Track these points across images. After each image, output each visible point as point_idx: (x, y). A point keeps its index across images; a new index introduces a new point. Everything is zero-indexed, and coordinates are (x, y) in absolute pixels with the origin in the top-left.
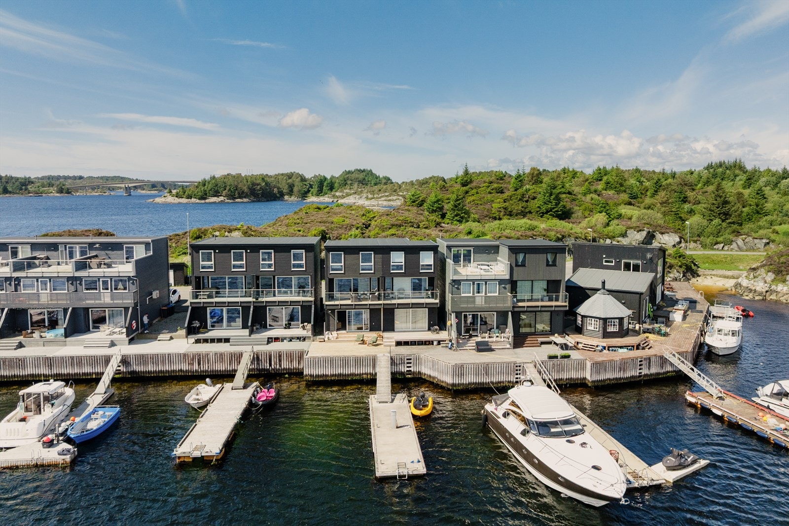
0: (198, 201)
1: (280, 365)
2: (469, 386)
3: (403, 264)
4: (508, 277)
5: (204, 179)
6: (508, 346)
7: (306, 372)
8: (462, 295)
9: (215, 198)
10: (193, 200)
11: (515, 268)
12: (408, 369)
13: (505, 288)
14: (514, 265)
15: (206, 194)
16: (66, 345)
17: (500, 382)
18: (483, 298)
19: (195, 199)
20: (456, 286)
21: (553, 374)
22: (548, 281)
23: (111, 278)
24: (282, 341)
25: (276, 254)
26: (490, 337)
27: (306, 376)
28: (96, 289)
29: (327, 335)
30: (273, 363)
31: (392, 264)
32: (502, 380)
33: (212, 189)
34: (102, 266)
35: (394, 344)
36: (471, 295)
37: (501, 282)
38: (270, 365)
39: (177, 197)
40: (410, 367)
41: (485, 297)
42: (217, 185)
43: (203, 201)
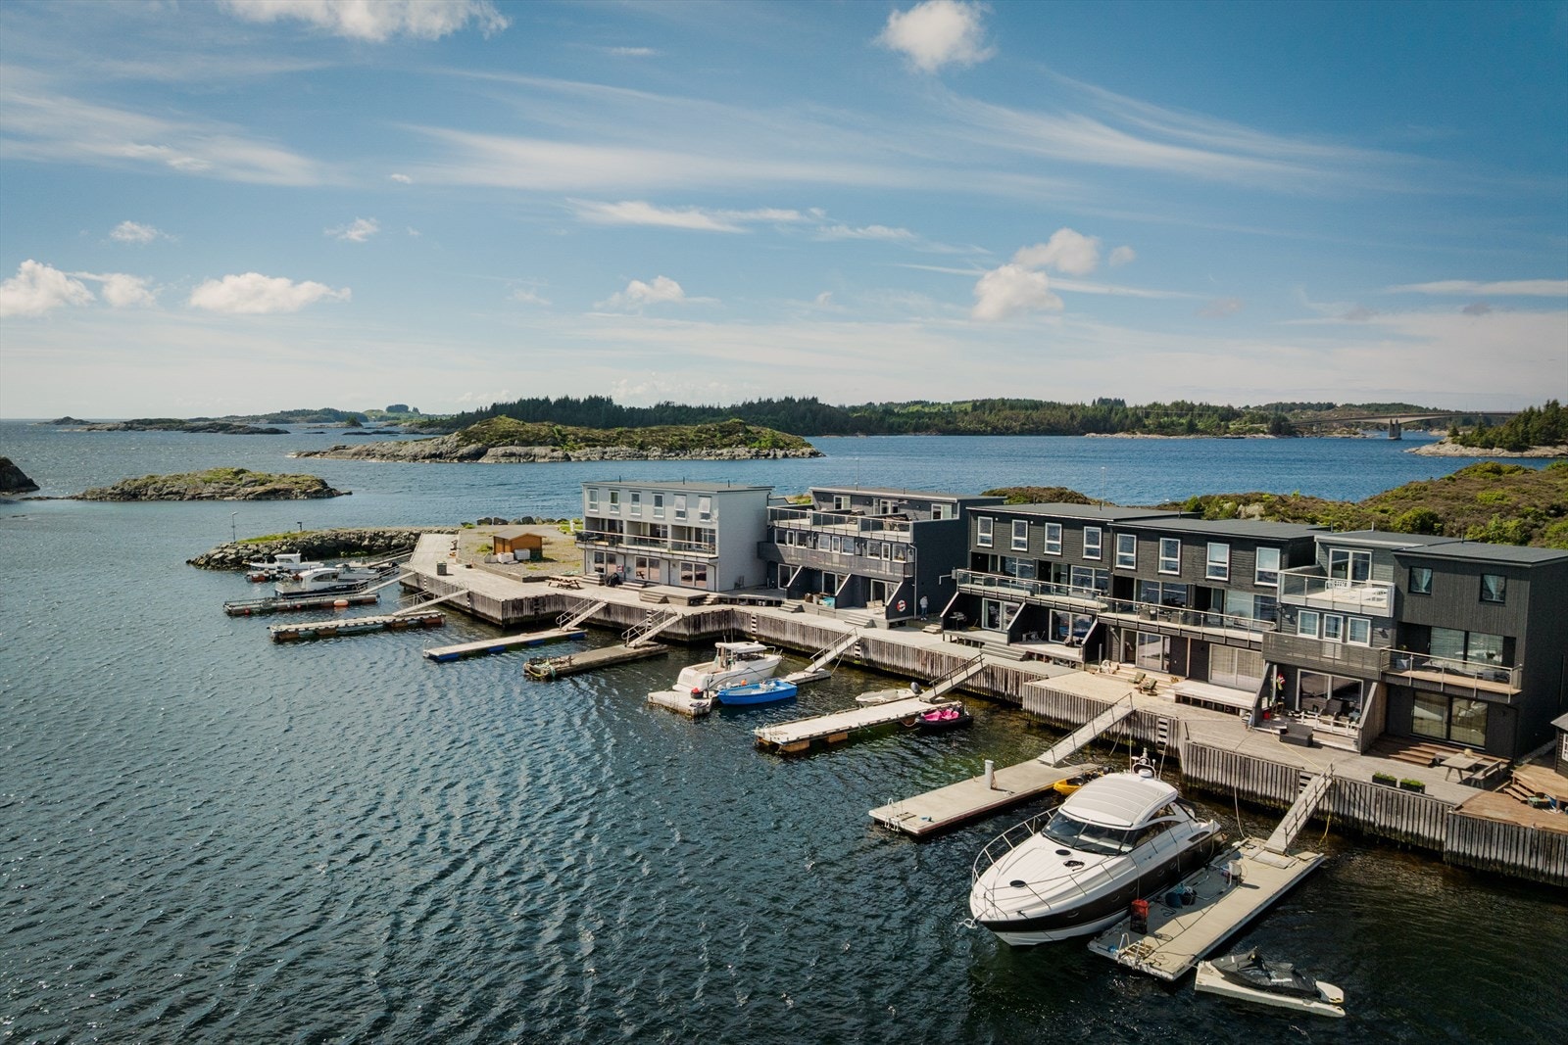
0: (1506, 453)
1: (1017, 693)
2: (1214, 789)
3: (1227, 566)
4: (1387, 613)
5: (1531, 409)
6: (1353, 748)
7: (1026, 705)
8: (1300, 635)
9: (1548, 448)
10: (1496, 451)
11: (1407, 597)
12: (1160, 739)
13: (1383, 634)
14: (1404, 590)
15: (1527, 440)
16: (835, 617)
17: (1270, 798)
18: (1339, 648)
19: (1500, 450)
20: (1288, 616)
21: (1378, 814)
22: (1505, 637)
23: (892, 543)
24: (1047, 661)
25: (1065, 531)
26: (1336, 725)
27: (1025, 711)
28: (877, 555)
29: (1106, 666)
30: (1009, 686)
31: (1209, 563)
32: (1273, 795)
33: (1542, 428)
34: (896, 528)
35: (1174, 698)
36: (1315, 637)
37: (1376, 621)
38: (1006, 689)
39: (1462, 444)
40: (1165, 737)
41: (1343, 647)
42: (1555, 422)
43: (1517, 454)
